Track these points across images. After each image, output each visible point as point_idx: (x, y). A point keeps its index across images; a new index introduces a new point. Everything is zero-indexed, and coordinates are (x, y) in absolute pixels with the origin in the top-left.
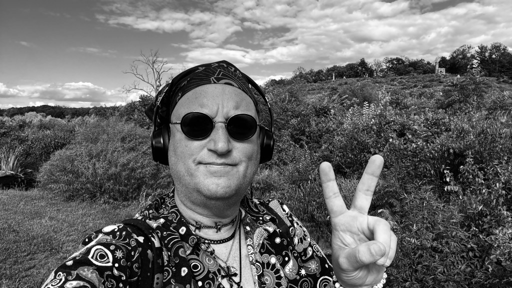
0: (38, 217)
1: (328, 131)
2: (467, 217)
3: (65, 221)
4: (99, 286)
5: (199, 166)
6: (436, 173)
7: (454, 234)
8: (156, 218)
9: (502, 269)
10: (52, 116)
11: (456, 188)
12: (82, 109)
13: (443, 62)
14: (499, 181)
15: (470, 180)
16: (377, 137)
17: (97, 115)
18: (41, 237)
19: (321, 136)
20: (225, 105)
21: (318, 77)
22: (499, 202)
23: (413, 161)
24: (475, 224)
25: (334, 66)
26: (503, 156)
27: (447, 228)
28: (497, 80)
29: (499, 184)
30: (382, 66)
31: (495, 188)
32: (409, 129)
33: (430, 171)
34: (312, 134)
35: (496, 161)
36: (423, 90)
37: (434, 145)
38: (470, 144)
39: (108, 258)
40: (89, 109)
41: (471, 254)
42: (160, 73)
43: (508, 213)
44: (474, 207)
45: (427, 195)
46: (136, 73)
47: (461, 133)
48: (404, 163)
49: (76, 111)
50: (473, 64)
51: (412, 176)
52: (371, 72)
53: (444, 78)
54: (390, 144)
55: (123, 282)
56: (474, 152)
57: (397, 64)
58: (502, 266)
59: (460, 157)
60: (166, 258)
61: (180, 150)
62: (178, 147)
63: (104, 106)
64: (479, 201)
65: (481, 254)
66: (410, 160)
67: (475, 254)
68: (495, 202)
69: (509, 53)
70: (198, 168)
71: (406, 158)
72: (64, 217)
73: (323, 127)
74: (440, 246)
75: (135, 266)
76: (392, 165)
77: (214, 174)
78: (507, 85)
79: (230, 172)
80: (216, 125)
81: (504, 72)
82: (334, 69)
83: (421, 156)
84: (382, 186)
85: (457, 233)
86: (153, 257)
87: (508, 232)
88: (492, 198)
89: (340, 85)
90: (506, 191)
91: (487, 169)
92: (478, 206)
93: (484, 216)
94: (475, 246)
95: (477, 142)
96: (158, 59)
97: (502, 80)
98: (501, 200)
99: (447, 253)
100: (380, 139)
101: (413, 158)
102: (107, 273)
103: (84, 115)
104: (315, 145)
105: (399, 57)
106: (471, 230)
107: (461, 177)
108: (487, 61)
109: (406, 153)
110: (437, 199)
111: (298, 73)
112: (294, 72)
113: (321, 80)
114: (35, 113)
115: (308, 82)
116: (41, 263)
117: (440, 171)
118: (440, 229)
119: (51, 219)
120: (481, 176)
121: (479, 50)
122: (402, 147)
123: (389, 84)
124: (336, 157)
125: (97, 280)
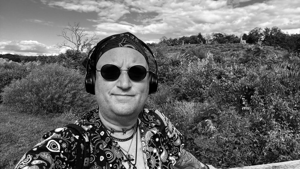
0: (3, 122)
1: (178, 74)
2: (254, 125)
3: (20, 124)
4: (52, 163)
5: (111, 96)
6: (238, 100)
7: (246, 134)
8: (87, 125)
9: (271, 154)
10: (13, 61)
11: (248, 108)
12: (32, 57)
13: (245, 37)
14: (272, 104)
15: (256, 104)
16: (206, 78)
17: (41, 61)
18: (5, 134)
19: (174, 77)
20: (127, 60)
21: (174, 43)
22: (271, 116)
23: (226, 92)
24: (258, 128)
25: (184, 37)
26: (275, 91)
27: (243, 130)
28: (274, 48)
29: (272, 106)
30: (210, 38)
31: (270, 108)
32: (224, 74)
33: (234, 98)
34: (169, 76)
35: (271, 93)
36: (233, 52)
37: (238, 84)
38: (257, 84)
39: (58, 147)
40: (36, 57)
41: (255, 145)
42: (80, 37)
43: (276, 122)
44: (258, 119)
45: (232, 112)
46: (65, 36)
47: (252, 77)
48: (220, 93)
49: (28, 58)
50: (261, 39)
51: (225, 101)
52: (204, 41)
53: (245, 46)
54: (213, 83)
55: (66, 162)
56: (259, 88)
57: (219, 37)
58: (272, 152)
59: (251, 90)
60: (92, 149)
61: (100, 87)
62: (99, 85)
63: (45, 56)
64: (260, 116)
65: (260, 145)
66: (224, 92)
67: (257, 145)
68: (269, 116)
69: (281, 33)
70: (111, 97)
71: (222, 91)
72: (19, 122)
73: (176, 72)
74: (238, 140)
75: (73, 153)
76: (214, 95)
77: (120, 101)
78: (280, 51)
79: (130, 100)
80: (122, 72)
81: (278, 43)
82: (183, 38)
83: (230, 90)
84: (208, 106)
85: (248, 134)
86: (84, 148)
87: (275, 133)
88: (268, 114)
89: (187, 48)
90: (275, 110)
91: (266, 98)
92: (260, 118)
93: (263, 124)
94: (257, 141)
95: (261, 82)
96: (79, 28)
97: (277, 48)
98: (273, 115)
99: (242, 144)
100: (208, 79)
101: (226, 91)
102: (57, 156)
103: (33, 61)
104: (171, 82)
105: (220, 33)
106: (256, 131)
107: (251, 102)
108: (269, 37)
109: (222, 88)
110: (237, 114)
111: (163, 40)
112: (160, 39)
113: (176, 45)
114: (2, 58)
115: (168, 45)
116: (5, 150)
117: (240, 99)
118: (238, 131)
119: (11, 123)
120: (262, 101)
121: (265, 31)
122: (220, 84)
123: (214, 48)
124: (183, 90)
125: (51, 160)
